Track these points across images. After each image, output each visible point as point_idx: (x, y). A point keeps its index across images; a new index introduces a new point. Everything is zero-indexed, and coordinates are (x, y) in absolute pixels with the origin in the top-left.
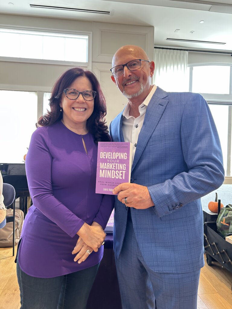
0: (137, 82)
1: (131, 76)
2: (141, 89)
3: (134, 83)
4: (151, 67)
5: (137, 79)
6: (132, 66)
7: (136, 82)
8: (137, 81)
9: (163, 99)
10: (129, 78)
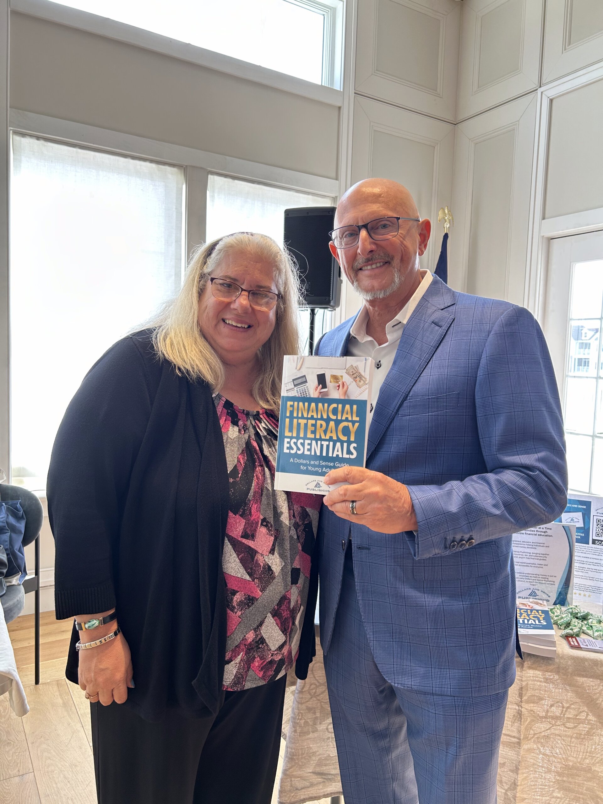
0: (386, 265)
2: (394, 282)
4: (423, 233)
5: (387, 259)
6: (377, 228)
7: (383, 265)
9: (442, 311)
10: (370, 256)
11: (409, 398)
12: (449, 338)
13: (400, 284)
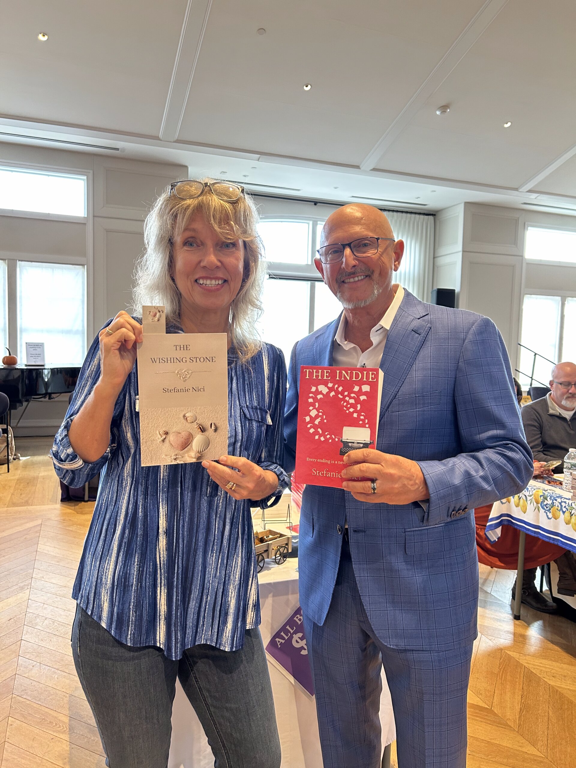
0: (367, 278)
1: (356, 267)
3: (362, 280)
4: (396, 251)
5: (368, 273)
8: (367, 276)
9: (419, 321)
10: (353, 270)
11: (397, 397)
12: (428, 344)
13: (378, 295)
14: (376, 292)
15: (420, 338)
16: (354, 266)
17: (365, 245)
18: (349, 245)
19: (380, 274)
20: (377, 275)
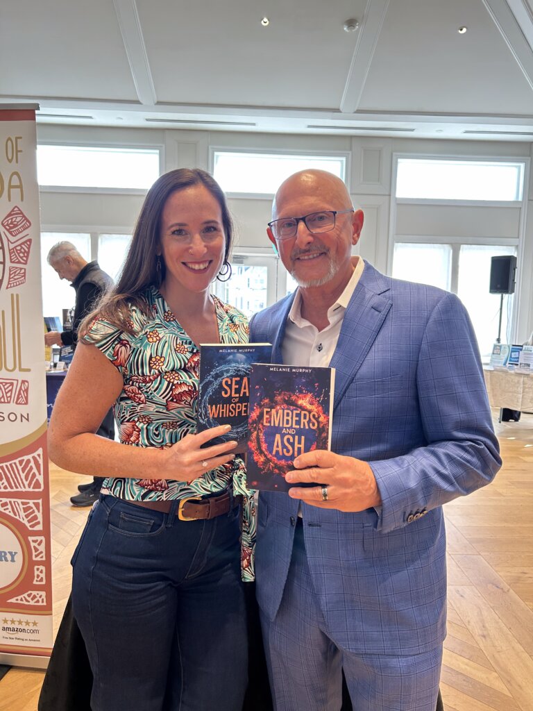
2: (330, 272)
4: (355, 222)
5: (323, 250)
6: (315, 221)
8: (322, 254)
9: (380, 296)
10: (307, 248)
11: (354, 381)
12: (388, 323)
13: (336, 274)
14: (332, 270)
15: (380, 316)
16: (309, 243)
17: (322, 218)
18: (303, 219)
19: (337, 251)
20: (334, 252)
